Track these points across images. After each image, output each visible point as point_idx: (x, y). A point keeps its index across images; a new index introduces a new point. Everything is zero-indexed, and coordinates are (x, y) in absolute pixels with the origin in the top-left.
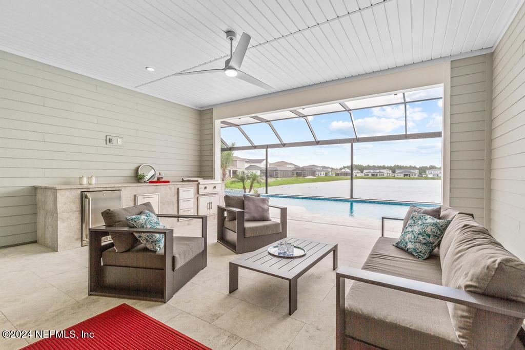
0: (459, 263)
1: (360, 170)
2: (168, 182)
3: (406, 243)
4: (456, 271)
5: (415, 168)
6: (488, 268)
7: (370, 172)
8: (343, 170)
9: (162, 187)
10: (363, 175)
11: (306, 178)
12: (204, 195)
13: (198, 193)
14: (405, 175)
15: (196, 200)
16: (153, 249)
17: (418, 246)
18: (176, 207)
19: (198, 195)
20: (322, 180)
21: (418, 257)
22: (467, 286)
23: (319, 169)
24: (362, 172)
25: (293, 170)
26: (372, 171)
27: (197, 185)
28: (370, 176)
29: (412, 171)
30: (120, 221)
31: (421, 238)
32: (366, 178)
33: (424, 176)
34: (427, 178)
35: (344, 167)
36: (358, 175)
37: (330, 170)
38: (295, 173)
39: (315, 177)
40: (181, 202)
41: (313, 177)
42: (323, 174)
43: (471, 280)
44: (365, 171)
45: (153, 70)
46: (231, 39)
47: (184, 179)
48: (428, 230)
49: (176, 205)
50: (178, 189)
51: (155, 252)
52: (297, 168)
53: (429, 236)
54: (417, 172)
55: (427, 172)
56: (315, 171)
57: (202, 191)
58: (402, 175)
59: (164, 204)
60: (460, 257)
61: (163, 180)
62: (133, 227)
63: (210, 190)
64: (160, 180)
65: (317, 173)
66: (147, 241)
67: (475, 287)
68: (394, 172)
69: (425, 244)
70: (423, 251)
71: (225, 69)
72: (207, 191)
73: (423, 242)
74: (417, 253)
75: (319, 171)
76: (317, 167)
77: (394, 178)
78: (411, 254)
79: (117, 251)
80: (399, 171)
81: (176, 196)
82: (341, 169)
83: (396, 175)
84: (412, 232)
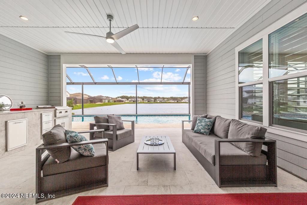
0: (241, 131)
1: (126, 99)
2: (31, 109)
3: (200, 130)
4: (242, 134)
5: (152, 98)
6: (257, 130)
7: (132, 100)
8: (118, 99)
9: (28, 113)
10: (128, 101)
11: (97, 103)
12: (59, 118)
13: (55, 116)
14: (148, 101)
15: (54, 121)
16: (90, 155)
17: (206, 130)
18: (40, 129)
19: (55, 118)
20: (106, 105)
21: (206, 135)
22: (251, 137)
23: (104, 98)
24: (128, 100)
25: (88, 99)
26: (133, 99)
27: (54, 111)
28: (132, 102)
29: (151, 99)
30: (60, 139)
31: (206, 127)
32: (130, 103)
33: (156, 101)
34: (157, 103)
35: (118, 97)
36: (126, 101)
37: (111, 99)
38: (89, 101)
39: (102, 103)
40: (44, 124)
41: (101, 103)
42: (107, 101)
43: (252, 135)
44: (130, 99)
45: (27, 19)
46: (110, 20)
47: (39, 106)
48: (208, 123)
49: (40, 127)
50: (41, 114)
51: (92, 156)
52: (91, 98)
53: (209, 126)
54: (153, 99)
55: (157, 100)
56: (102, 99)
57: (58, 115)
58: (147, 101)
59: (31, 127)
60: (241, 129)
61: (25, 108)
62: (74, 142)
63: (63, 113)
64: (23, 108)
65: (103, 100)
66: (85, 150)
67: (254, 137)
68: (143, 100)
69: (208, 129)
70: (208, 132)
71: (107, 38)
72: (61, 115)
73: (207, 128)
74: (206, 133)
75: (104, 99)
76: (103, 97)
77: (143, 103)
78: (203, 134)
79: (58, 162)
80: (145, 99)
81: (40, 119)
82: (116, 98)
83: (144, 101)
84: (201, 125)
